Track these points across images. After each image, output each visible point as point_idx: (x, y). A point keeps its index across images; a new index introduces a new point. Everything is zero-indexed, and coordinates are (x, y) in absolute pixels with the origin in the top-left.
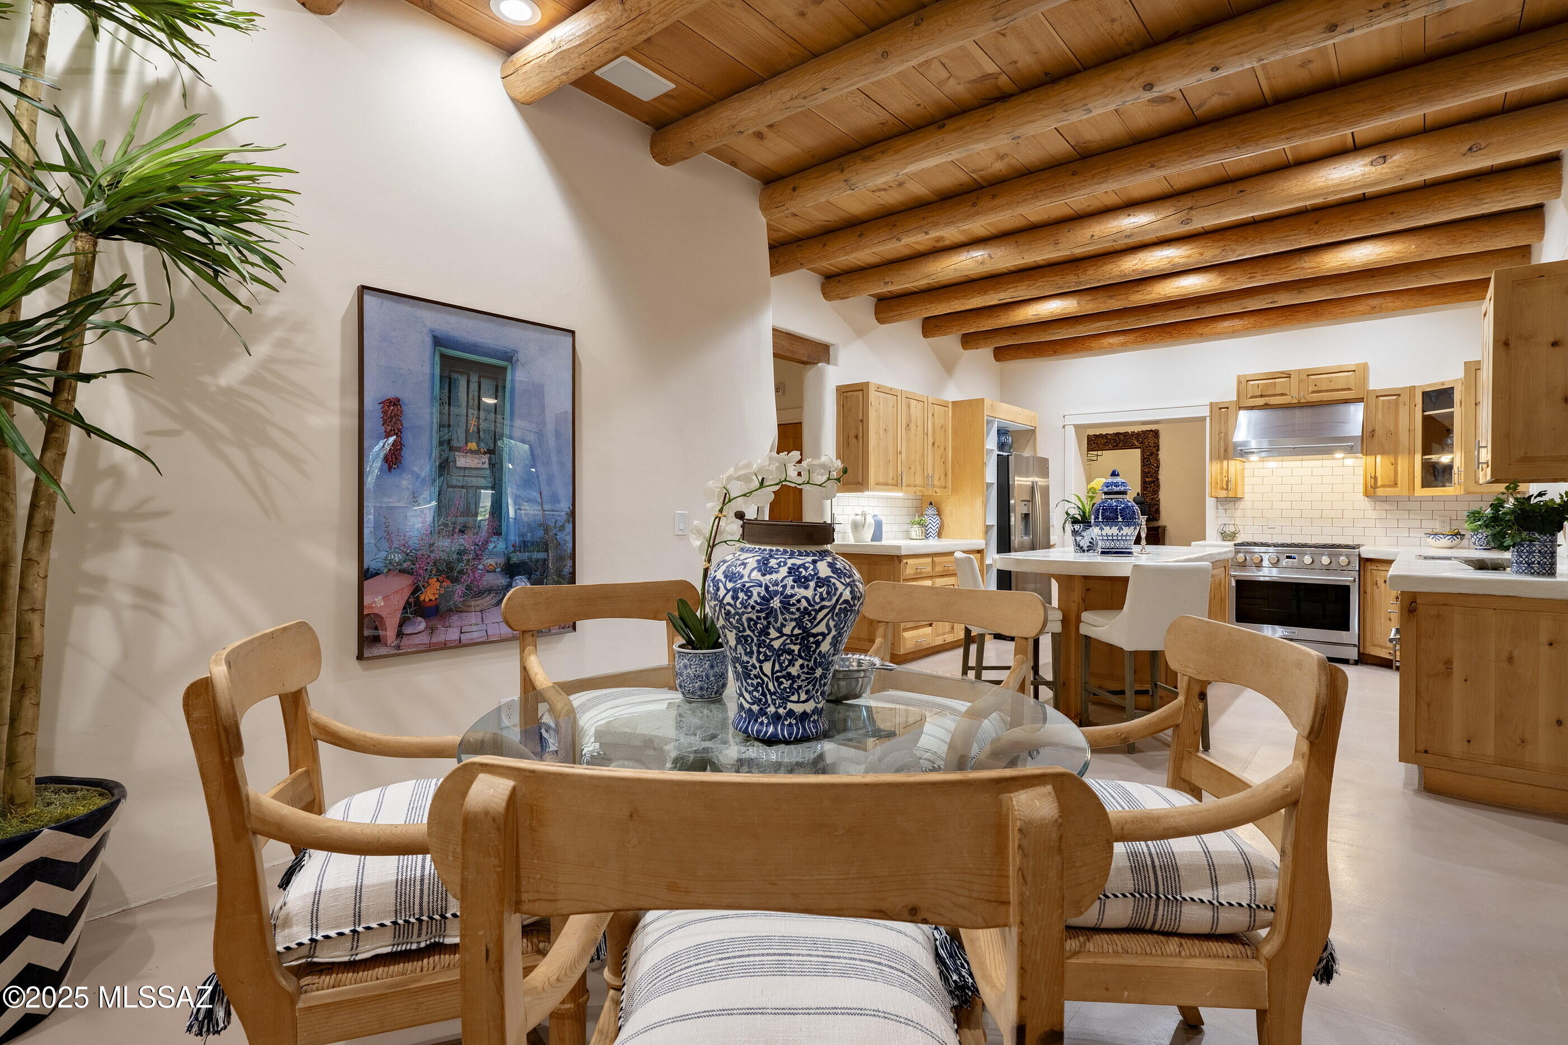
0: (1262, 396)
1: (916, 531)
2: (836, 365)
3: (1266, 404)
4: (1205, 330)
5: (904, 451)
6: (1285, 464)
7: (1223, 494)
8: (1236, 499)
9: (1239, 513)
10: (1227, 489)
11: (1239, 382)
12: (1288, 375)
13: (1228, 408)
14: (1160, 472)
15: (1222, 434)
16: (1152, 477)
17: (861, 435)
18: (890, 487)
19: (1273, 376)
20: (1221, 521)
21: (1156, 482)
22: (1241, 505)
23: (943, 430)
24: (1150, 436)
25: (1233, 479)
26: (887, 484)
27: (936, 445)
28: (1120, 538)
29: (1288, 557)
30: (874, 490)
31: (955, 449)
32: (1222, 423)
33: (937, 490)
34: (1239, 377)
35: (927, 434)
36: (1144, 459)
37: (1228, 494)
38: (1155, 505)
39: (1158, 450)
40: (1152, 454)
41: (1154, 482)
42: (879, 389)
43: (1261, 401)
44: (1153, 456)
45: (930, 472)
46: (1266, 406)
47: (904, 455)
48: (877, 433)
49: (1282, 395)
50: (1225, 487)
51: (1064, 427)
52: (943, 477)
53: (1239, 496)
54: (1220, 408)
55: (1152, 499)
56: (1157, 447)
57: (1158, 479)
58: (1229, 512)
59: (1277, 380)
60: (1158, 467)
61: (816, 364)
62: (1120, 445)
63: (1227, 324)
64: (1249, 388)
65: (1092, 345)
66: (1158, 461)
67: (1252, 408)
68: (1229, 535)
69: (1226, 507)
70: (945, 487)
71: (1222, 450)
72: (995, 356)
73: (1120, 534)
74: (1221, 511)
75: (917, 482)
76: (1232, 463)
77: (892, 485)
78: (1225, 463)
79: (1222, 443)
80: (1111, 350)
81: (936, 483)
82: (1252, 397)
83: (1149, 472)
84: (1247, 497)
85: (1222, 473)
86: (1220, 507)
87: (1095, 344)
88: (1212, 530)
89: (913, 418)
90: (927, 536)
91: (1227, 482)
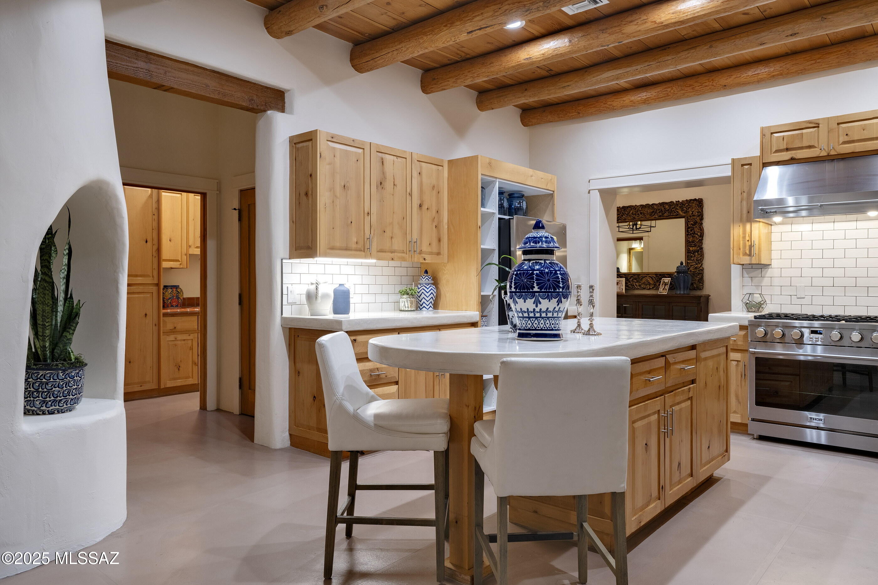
0: (787, 150)
1: (405, 302)
2: (291, 113)
3: (792, 159)
4: (729, 80)
5: (374, 211)
6: (816, 226)
7: (746, 260)
8: (763, 267)
9: (766, 281)
10: (750, 255)
11: (763, 135)
12: (815, 125)
13: (750, 164)
14: (704, 241)
15: (745, 194)
16: (695, 246)
17: (310, 192)
18: (353, 252)
19: (799, 127)
20: (747, 290)
21: (700, 251)
22: (769, 272)
23: (435, 192)
24: (694, 205)
25: (757, 243)
26: (347, 249)
27: (425, 207)
28: (538, 315)
29: (813, 332)
30: (325, 255)
31: (451, 212)
32: (745, 180)
33: (427, 257)
34: (762, 129)
35: (411, 195)
36: (688, 228)
37: (751, 260)
38: (699, 274)
39: (702, 219)
40: (695, 223)
41: (698, 251)
42: (332, 139)
43: (786, 156)
44: (697, 225)
45: (415, 236)
46: (792, 161)
47: (374, 217)
48: (332, 189)
49: (810, 147)
50: (748, 252)
51: (589, 192)
52: (435, 242)
53: (763, 262)
54: (743, 165)
55: (696, 268)
56: (701, 217)
57: (702, 248)
58: (755, 280)
59: (804, 131)
60: (702, 235)
61: (265, 111)
62: (666, 214)
63: (751, 72)
64: (774, 141)
65: (615, 104)
66: (702, 230)
67: (777, 163)
68: (753, 306)
69: (751, 275)
70: (438, 254)
71: (745, 212)
72: (522, 121)
73: (537, 309)
74: (747, 280)
75: (396, 247)
76: (755, 226)
77: (356, 250)
78: (748, 226)
79: (745, 203)
80: (634, 108)
81: (425, 248)
82: (777, 151)
83: (693, 242)
84: (774, 264)
85: (744, 237)
86: (746, 275)
87: (617, 102)
88: (736, 301)
89: (389, 175)
90: (419, 307)
91: (751, 247)
